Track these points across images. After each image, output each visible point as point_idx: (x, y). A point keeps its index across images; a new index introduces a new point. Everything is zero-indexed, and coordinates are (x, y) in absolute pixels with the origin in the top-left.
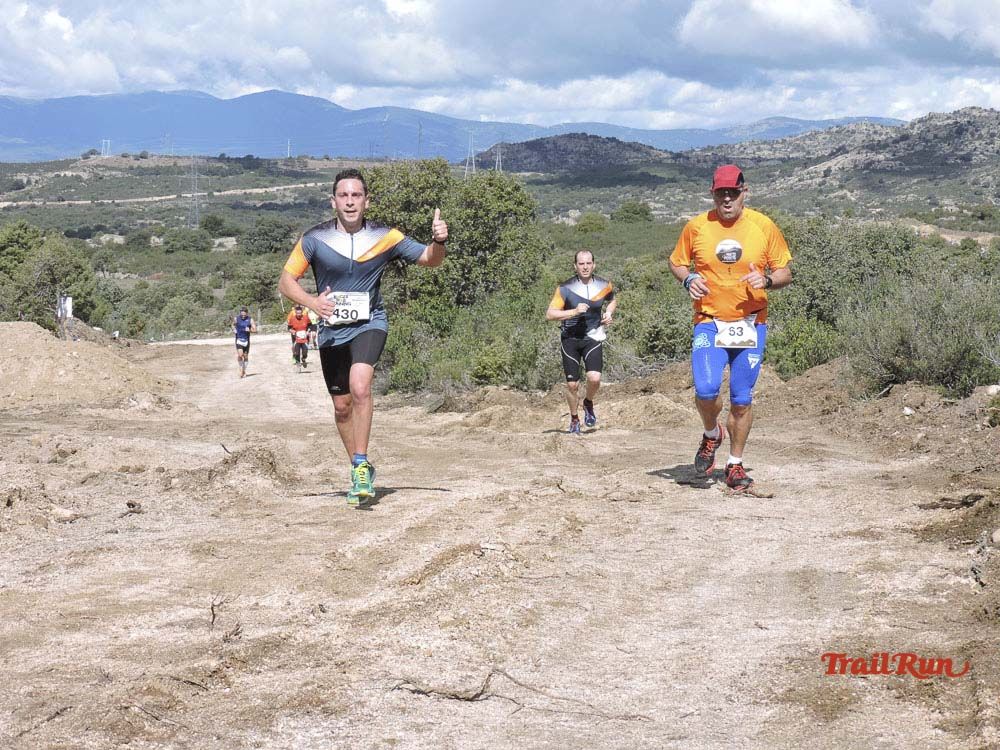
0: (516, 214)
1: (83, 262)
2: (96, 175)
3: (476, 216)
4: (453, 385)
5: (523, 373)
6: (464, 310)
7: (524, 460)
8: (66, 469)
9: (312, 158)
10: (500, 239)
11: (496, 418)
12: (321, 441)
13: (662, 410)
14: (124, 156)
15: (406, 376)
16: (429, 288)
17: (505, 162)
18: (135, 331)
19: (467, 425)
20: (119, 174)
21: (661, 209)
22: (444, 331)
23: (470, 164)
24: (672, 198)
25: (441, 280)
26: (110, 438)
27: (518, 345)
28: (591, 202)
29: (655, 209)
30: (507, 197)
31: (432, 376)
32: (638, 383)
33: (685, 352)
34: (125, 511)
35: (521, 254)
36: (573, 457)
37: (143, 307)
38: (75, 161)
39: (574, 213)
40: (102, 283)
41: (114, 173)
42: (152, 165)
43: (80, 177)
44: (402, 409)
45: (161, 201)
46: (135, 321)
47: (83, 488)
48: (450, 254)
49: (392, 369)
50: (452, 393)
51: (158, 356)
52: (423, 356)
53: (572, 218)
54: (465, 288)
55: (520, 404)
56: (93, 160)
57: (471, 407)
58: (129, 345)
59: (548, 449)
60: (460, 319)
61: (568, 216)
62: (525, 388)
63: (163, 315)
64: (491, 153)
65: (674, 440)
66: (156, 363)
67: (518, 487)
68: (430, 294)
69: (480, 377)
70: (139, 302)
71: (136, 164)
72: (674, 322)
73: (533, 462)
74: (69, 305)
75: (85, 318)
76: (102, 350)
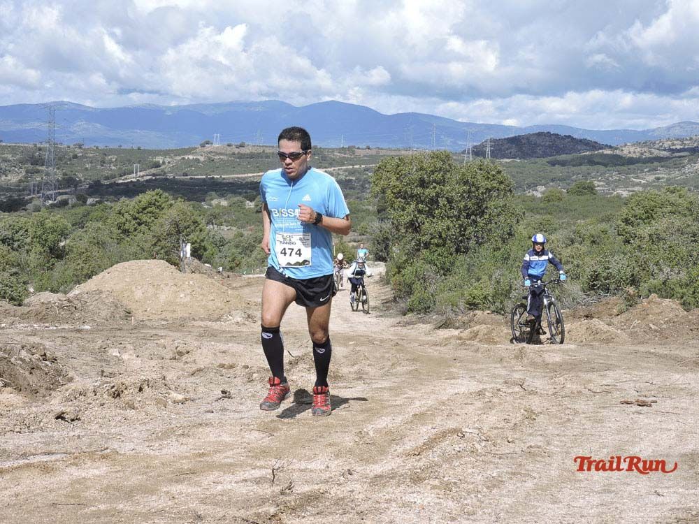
0: (498, 190)
1: (199, 219)
2: (209, 158)
3: (469, 191)
4: (452, 310)
5: (501, 302)
6: (461, 257)
7: (499, 365)
8: (182, 364)
9: (358, 148)
10: (487, 208)
11: (481, 334)
12: (358, 348)
13: (599, 330)
14: (229, 145)
15: (420, 303)
16: (436, 241)
17: (492, 152)
18: (234, 267)
19: (460, 338)
20: (225, 158)
21: (602, 186)
22: (447, 271)
23: (469, 153)
24: (610, 179)
25: (443, 235)
26: (213, 343)
27: (498, 282)
28: (553, 180)
29: (598, 186)
30: (492, 178)
31: (437, 303)
32: (582, 310)
33: (616, 289)
34: (220, 396)
35: (502, 218)
36: (533, 364)
37: (239, 250)
38: (195, 148)
39: (541, 188)
40: (212, 233)
41: (221, 157)
42: (248, 151)
43: (199, 160)
44: (416, 326)
45: (254, 176)
46: (233, 260)
47: (192, 379)
48: (451, 217)
49: (410, 297)
50: (452, 315)
51: (249, 285)
52: (431, 289)
53: (539, 192)
54: (461, 242)
55: (499, 324)
56: (208, 148)
57: (465, 325)
58: (228, 277)
59: (516, 357)
60: (458, 264)
61: (537, 191)
62: (503, 312)
63: (253, 256)
64: (483, 146)
65: (605, 353)
66: (247, 290)
67: (493, 385)
68: (437, 245)
69: (470, 305)
70: (237, 247)
71: (237, 151)
72: (608, 268)
73: (505, 367)
74: (188, 248)
75: (199, 258)
76: (210, 280)
